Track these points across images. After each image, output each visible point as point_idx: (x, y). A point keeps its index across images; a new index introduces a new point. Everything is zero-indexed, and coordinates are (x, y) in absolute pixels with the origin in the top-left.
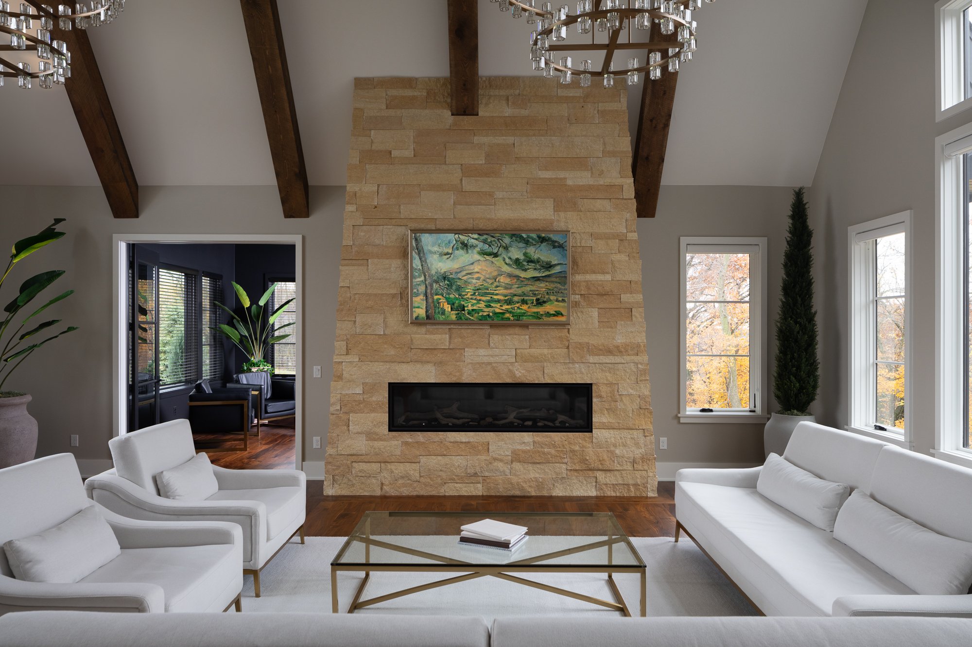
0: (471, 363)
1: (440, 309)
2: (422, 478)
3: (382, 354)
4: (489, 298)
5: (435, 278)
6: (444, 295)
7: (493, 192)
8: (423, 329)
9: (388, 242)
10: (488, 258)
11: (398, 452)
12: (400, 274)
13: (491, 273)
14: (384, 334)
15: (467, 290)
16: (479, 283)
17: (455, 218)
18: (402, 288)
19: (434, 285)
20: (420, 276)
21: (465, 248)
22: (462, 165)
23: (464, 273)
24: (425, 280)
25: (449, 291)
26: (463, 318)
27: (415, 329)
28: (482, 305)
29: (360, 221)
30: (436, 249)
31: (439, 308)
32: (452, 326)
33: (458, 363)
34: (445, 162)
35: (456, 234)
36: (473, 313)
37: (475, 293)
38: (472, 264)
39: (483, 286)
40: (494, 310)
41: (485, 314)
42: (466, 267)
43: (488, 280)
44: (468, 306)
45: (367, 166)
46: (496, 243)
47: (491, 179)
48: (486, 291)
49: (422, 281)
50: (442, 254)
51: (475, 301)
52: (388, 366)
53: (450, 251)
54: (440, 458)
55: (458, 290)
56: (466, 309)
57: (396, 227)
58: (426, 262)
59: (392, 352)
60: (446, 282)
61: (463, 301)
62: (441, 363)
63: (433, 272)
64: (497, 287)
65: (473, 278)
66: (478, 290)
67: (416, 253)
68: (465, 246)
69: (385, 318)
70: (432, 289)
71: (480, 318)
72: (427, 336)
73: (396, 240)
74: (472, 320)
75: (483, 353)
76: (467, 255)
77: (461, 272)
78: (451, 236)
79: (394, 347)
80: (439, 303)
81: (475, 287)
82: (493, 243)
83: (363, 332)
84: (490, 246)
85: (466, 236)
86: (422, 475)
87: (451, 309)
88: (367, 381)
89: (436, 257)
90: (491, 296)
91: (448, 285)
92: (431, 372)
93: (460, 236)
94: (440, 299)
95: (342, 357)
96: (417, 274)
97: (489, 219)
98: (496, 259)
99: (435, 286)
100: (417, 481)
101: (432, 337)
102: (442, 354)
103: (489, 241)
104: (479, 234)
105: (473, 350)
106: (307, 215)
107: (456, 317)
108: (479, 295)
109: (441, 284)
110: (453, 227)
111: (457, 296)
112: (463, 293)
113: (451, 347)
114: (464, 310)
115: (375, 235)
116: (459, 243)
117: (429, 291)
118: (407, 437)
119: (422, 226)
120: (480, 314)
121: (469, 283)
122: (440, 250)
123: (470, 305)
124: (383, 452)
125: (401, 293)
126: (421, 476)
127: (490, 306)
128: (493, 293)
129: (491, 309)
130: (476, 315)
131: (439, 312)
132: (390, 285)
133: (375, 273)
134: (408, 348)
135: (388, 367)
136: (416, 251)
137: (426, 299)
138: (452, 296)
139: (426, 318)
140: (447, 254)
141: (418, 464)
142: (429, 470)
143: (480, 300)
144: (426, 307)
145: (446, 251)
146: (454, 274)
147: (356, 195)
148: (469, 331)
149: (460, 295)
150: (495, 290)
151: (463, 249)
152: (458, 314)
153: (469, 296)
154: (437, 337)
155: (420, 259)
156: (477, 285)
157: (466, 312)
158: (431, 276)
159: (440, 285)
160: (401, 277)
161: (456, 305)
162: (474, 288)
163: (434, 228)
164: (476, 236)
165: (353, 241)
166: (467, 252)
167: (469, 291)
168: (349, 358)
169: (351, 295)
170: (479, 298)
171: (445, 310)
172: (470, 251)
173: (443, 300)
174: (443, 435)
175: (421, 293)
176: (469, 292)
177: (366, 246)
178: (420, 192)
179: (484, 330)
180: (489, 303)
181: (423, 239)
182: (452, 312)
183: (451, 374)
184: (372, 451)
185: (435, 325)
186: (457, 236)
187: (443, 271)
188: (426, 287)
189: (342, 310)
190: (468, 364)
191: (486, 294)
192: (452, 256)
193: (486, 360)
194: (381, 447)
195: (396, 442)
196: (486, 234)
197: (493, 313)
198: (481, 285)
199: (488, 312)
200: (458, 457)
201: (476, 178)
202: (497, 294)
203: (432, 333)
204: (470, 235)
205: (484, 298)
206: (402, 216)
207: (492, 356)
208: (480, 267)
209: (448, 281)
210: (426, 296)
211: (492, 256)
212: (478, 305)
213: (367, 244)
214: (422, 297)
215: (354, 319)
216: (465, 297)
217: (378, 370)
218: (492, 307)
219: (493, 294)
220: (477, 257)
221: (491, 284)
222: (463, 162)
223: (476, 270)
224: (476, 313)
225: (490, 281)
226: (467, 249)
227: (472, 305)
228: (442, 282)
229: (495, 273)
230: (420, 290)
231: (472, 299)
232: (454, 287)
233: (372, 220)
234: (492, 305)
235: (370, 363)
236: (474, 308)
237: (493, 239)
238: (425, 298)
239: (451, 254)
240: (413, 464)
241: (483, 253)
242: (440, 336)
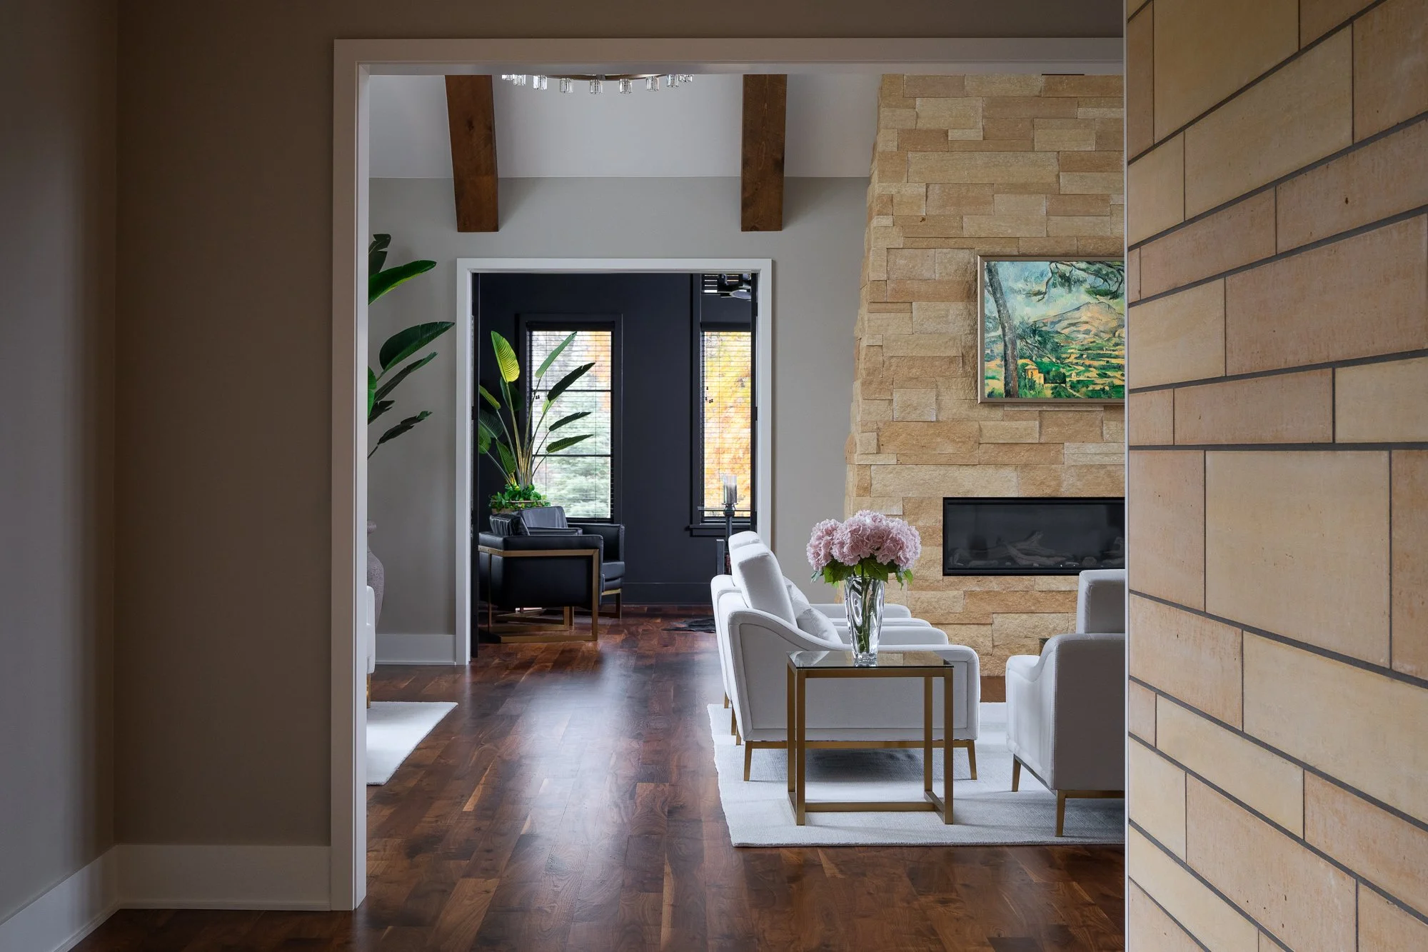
0: (1073, 466)
1: (1027, 380)
2: (996, 650)
3: (934, 452)
4: (1104, 363)
5: (1020, 331)
6: (1034, 359)
7: (1108, 196)
8: (998, 413)
9: (943, 274)
10: (1102, 299)
11: (958, 608)
12: (963, 326)
13: (1107, 323)
14: (938, 421)
15: (1069, 351)
16: (1089, 338)
17: (1048, 236)
18: (965, 347)
19: (1018, 342)
20: (995, 329)
21: (1067, 284)
22: (1059, 152)
23: (1065, 323)
24: (1004, 335)
25: (1041, 352)
26: (1063, 394)
27: (985, 412)
28: (1093, 374)
29: (900, 242)
30: (1020, 285)
31: (1025, 378)
32: (1045, 408)
33: (1053, 466)
34: (1033, 148)
35: (1052, 262)
36: (1080, 386)
37: (1082, 355)
38: (1078, 309)
39: (1094, 344)
40: (1112, 382)
41: (1098, 388)
42: (1069, 314)
43: (1102, 334)
44: (1070, 376)
45: (910, 154)
46: (1115, 276)
47: (1104, 175)
48: (1099, 352)
49: (1000, 336)
50: (1031, 294)
51: (1082, 368)
52: (942, 470)
53: (1043, 290)
54: (1024, 616)
55: (1056, 351)
56: (1068, 380)
57: (956, 250)
58: (1005, 306)
59: (950, 449)
60: (1037, 338)
61: (1063, 368)
62: (1026, 465)
63: (1016, 322)
64: (1116, 345)
65: (1078, 331)
66: (1086, 349)
67: (989, 291)
68: (1066, 281)
69: (938, 396)
70: (1014, 348)
71: (1090, 394)
72: (1006, 424)
73: (956, 271)
74: (1078, 397)
75: (1093, 451)
76: (1070, 295)
77: (1060, 321)
78: (1044, 266)
79: (954, 441)
80: (1025, 371)
81: (1083, 345)
82: (1110, 275)
83: (903, 418)
84: (1105, 280)
85: (1068, 265)
86: (996, 644)
87: (1045, 379)
88: (910, 495)
89: (1020, 298)
90: (1108, 359)
91: (1040, 343)
92: (1010, 481)
93: (1059, 265)
94: (1027, 365)
95: (870, 457)
96: (991, 325)
97: (1102, 239)
98: (1115, 301)
99: (1019, 344)
100: (987, 654)
101: (1014, 424)
102: (1027, 451)
103: (1104, 272)
104: (1089, 263)
105: (1078, 444)
106: (779, 227)
107: (1053, 393)
108: (1088, 357)
109: (1029, 341)
110: (1045, 250)
111: (1054, 360)
112: (1064, 356)
113: (1042, 441)
114: (1064, 382)
115: (922, 264)
116: (1057, 276)
117: (1009, 352)
118: (971, 583)
119: (997, 249)
120: (1090, 388)
121: (1073, 339)
122: (1028, 288)
123: (1074, 374)
124: (935, 608)
125: (963, 356)
126: (994, 646)
127: (1104, 376)
128: (1111, 354)
129: (1108, 380)
130: (1084, 389)
131: (1026, 386)
132: (947, 342)
133: (922, 324)
134: (975, 442)
135: (942, 473)
136: (990, 289)
137: (1006, 365)
138: (1045, 360)
139: (1004, 394)
140: (1039, 293)
141: (990, 626)
142: (1008, 636)
143: (1090, 366)
144: (1005, 378)
145: (1036, 288)
146: (1049, 325)
147: (892, 200)
148: (1071, 415)
149: (1058, 358)
150: (1114, 351)
151: (1062, 285)
152: (1056, 388)
153: (1072, 359)
154: (1021, 425)
155: (996, 302)
156: (1085, 343)
157: (1068, 385)
158: (1013, 328)
159: (1027, 342)
160: (965, 330)
161: (1052, 374)
162: (1080, 348)
163: (1016, 253)
164: (1083, 265)
165: (888, 272)
166: (1070, 291)
167: (1072, 351)
168: (881, 459)
169: (885, 360)
170: (1087, 362)
171: (1035, 381)
172: (1074, 289)
173: (1031, 366)
174: (1029, 580)
175: (997, 355)
176: (1072, 353)
177: (908, 282)
178: (993, 195)
179: (1095, 413)
180: (1104, 371)
181: (1000, 270)
182: (1047, 385)
183: (1042, 483)
184: (918, 607)
185: (1018, 406)
186: (1053, 264)
187: (1031, 321)
188: (1006, 345)
189: (870, 383)
190: (1069, 467)
191: (1100, 356)
192: (1046, 296)
193: (1097, 460)
194: (933, 600)
195: (955, 593)
196: (1100, 262)
197: (1110, 387)
198: (1091, 343)
199: (1102, 384)
200: (1053, 615)
201: (1081, 174)
202: (1116, 357)
203: (1012, 419)
204: (1074, 263)
205: (1096, 363)
206: (966, 234)
207: (1106, 454)
208: (1089, 315)
209: (1040, 336)
210: (1006, 361)
211: (1109, 297)
212: (1086, 374)
213: (910, 279)
214: (998, 361)
215: (890, 398)
216: (1067, 361)
217: (927, 477)
218: (1109, 377)
219: (1110, 356)
220: (1086, 298)
221: (1108, 340)
222: (1062, 149)
223: (1084, 318)
224: (1083, 387)
225: (1106, 336)
226: (1069, 286)
227: (1078, 374)
228: (1031, 337)
229: (1114, 324)
230: (996, 351)
231: (1077, 364)
232: (1049, 346)
233: (918, 239)
234: (1109, 373)
235: (914, 466)
236: (1082, 378)
237: (1110, 270)
238: (1003, 363)
239: (1045, 293)
240: (982, 626)
241: (1095, 292)
242: (1025, 423)
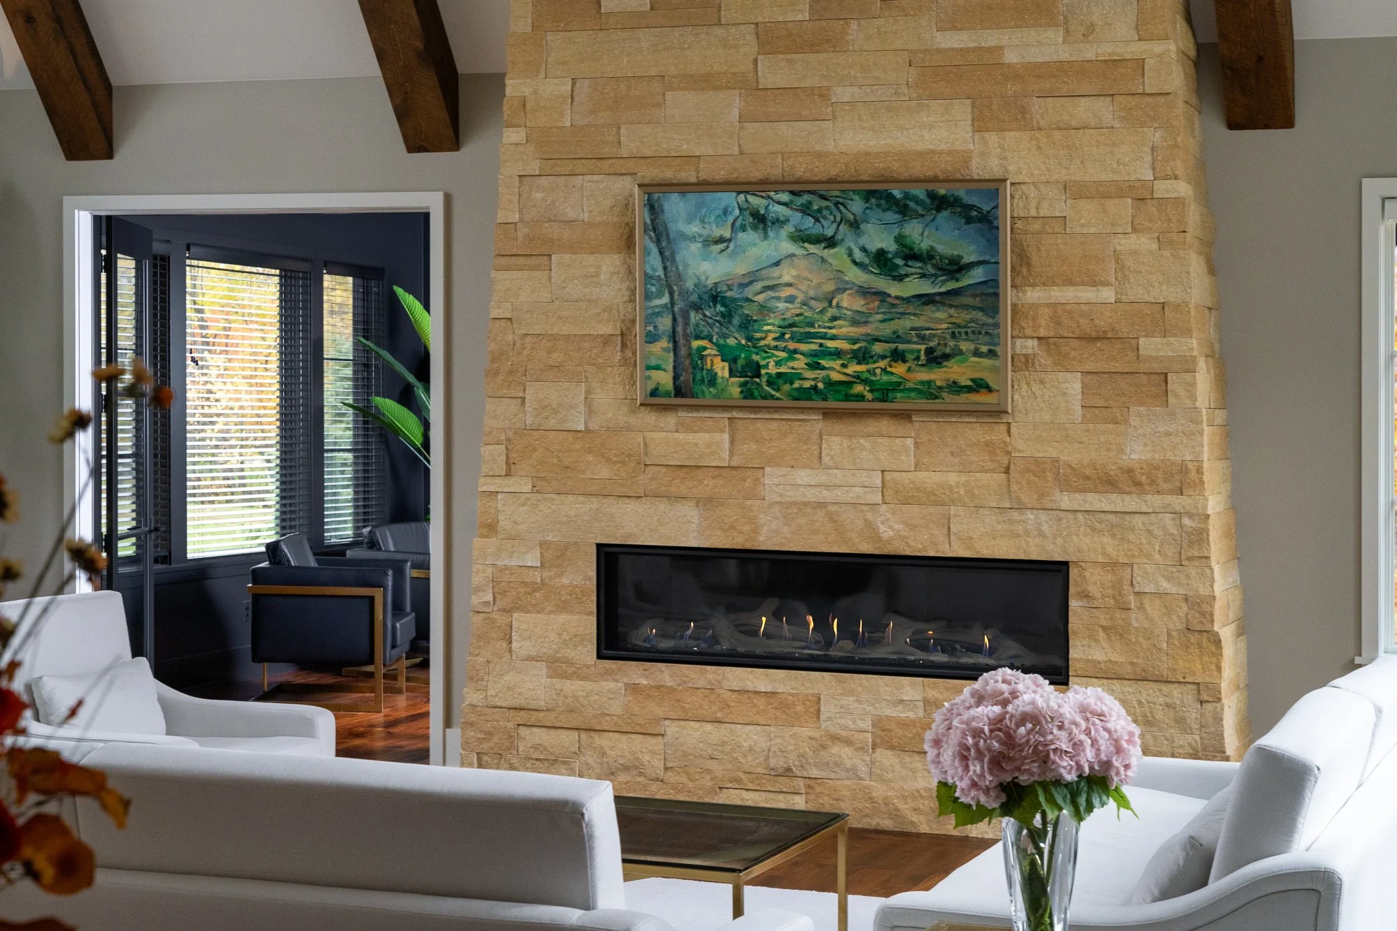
0: (778, 502)
1: (705, 372)
2: (670, 773)
3: (582, 476)
4: (814, 347)
5: (694, 298)
6: (714, 340)
7: (829, 88)
8: (670, 420)
9: (595, 213)
10: (812, 249)
11: (617, 708)
12: (620, 289)
13: (819, 285)
14: (587, 431)
15: (766, 328)
16: (794, 309)
17: (741, 153)
18: (623, 321)
19: (692, 314)
20: (659, 295)
21: (761, 226)
22: (757, 24)
23: (758, 286)
24: (672, 303)
25: (724, 330)
26: (756, 393)
27: (651, 418)
28: (800, 363)
29: (534, 167)
30: (694, 228)
31: (702, 369)
32: (735, 414)
33: (749, 502)
34: (720, 20)
35: (739, 193)
36: (781, 381)
37: (783, 334)
38: (777, 264)
39: (802, 318)
40: (828, 376)
41: (807, 384)
42: (764, 272)
43: (813, 303)
44: (766, 366)
45: (550, 37)
46: (831, 213)
47: (822, 56)
48: (808, 329)
49: (666, 305)
50: (710, 242)
51: (784, 355)
52: (594, 504)
53: (727, 234)
54: (708, 727)
55: (746, 328)
56: (763, 372)
57: (613, 178)
58: (674, 261)
59: (605, 472)
60: (719, 308)
61: (757, 354)
62: (710, 500)
63: (690, 285)
64: (834, 319)
65: (778, 299)
66: (790, 326)
67: (651, 238)
68: (761, 221)
69: (588, 392)
70: (686, 324)
71: (796, 394)
72: (680, 436)
73: (612, 207)
74: (778, 399)
75: (806, 480)
76: (766, 242)
77: (751, 283)
78: (728, 199)
79: (608, 460)
80: (702, 358)
81: (784, 319)
82: (825, 212)
83: (539, 425)
84: (817, 220)
85: (762, 197)
86: (669, 765)
87: (731, 371)
88: (549, 538)
89: (695, 247)
90: (822, 341)
91: (723, 315)
92: (689, 522)
93: (750, 198)
94: (705, 348)
95: (497, 480)
96: (654, 289)
97: (819, 155)
98: (833, 251)
99: (694, 317)
100: (657, 780)
101: (691, 437)
102: (713, 478)
103: (815, 207)
104: (793, 193)
105: (784, 470)
106: (455, 146)
107: (741, 392)
108: (792, 338)
109: (707, 313)
110: (736, 175)
111: (743, 342)
112: (758, 335)
113: (734, 464)
114: (759, 375)
115: (565, 198)
116: (747, 213)
117: (679, 329)
118: (636, 672)
119: (669, 174)
120: (796, 385)
121: (770, 310)
122: (705, 232)
123: (772, 364)
124: (583, 706)
125: (622, 334)
126: (666, 769)
127: (815, 366)
128: (826, 333)
129: (822, 374)
130: (787, 387)
131: (703, 380)
132: (599, 313)
133: (565, 288)
134: (639, 463)
135: (594, 506)
136: (652, 234)
137: (675, 349)
138: (731, 341)
139: (673, 393)
140: (720, 240)
141: (661, 737)
142: (685, 754)
143: (795, 351)
144: (675, 367)
145: (717, 232)
146: (735, 288)
147: (524, 105)
148: (774, 425)
149: (749, 339)
150: (830, 328)
151: (755, 228)
152: (745, 384)
153: (769, 341)
154: (702, 438)
155: (661, 253)
156: (788, 315)
157: (764, 379)
158: (684, 293)
159: (705, 315)
160: (623, 296)
161: (741, 362)
162: (781, 323)
163: (693, 180)
164: (785, 197)
165: (520, 211)
166: (766, 237)
167: (769, 330)
168: (511, 485)
169: (516, 338)
170: (792, 346)
171: (716, 374)
172: (771, 234)
173: (711, 351)
174: (714, 673)
175: (664, 334)
176: (769, 331)
177: (546, 225)
178: (664, 94)
179: (810, 424)
180: (815, 359)
181: (666, 206)
182: (733, 380)
183: (732, 527)
184: (560, 704)
185: (698, 411)
186: (742, 197)
187: (710, 282)
188: (674, 320)
189: (497, 373)
190: (771, 505)
191: (807, 337)
192: (732, 245)
193: (812, 495)
194: (581, 693)
195: (612, 685)
196: (809, 192)
197: (824, 383)
198: (797, 315)
199: (813, 379)
200: (749, 727)
201: (789, 57)
202: (834, 338)
203: (690, 429)
204: (772, 194)
205: (804, 347)
206: (624, 152)
207: (827, 487)
208: (794, 272)
209: (724, 305)
210: (675, 342)
211: (823, 245)
212: (791, 364)
213: (550, 220)
214: (664, 343)
215: (521, 395)
216: (762, 343)
217: (572, 513)
218: (824, 368)
219: (824, 337)
220: (788, 247)
221: (822, 311)
222: (760, 19)
223: (786, 278)
224: (785, 383)
225: (818, 306)
226: (765, 229)
227: (778, 364)
228: (709, 306)
229: (830, 287)
230: (661, 327)
231: (776, 348)
232: (736, 321)
233: (559, 162)
234: (823, 362)
235: (555, 496)
236: (783, 370)
237: (825, 203)
238: (671, 345)
239: (730, 240)
240: (649, 738)
241: (801, 238)
242: (707, 435)
